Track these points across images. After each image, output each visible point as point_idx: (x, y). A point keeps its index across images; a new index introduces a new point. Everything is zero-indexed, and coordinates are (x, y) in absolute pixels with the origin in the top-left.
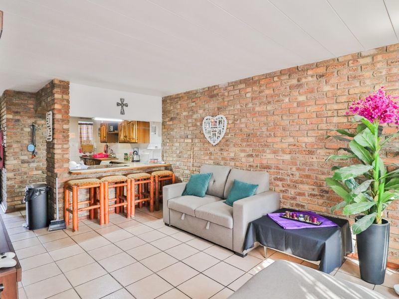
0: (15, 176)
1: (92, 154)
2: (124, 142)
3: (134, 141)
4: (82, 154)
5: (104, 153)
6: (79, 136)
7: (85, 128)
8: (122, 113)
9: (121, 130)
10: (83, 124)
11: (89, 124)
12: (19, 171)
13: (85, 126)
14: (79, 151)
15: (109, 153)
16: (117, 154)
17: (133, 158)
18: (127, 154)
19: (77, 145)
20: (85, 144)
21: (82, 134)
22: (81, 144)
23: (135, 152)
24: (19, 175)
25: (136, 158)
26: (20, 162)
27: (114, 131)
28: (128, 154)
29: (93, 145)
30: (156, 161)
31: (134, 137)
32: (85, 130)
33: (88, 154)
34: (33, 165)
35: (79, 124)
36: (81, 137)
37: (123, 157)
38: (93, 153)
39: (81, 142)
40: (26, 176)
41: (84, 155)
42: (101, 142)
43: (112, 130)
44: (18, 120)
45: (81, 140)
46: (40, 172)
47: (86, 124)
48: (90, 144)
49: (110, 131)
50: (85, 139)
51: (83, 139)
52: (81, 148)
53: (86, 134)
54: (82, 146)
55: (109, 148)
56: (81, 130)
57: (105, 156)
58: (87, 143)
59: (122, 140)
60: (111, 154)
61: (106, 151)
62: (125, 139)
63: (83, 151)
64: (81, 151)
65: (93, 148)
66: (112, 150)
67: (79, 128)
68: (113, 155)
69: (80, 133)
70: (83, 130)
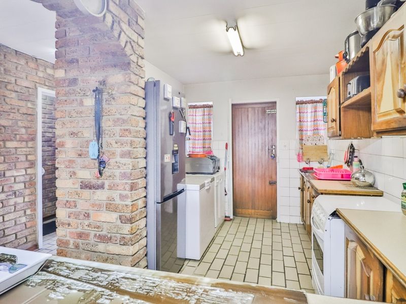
0: (69, 217)
4: (303, 165)
5: (345, 167)
6: (297, 128)
7: (309, 111)
9: (381, 74)
10: (306, 103)
11: (317, 102)
12: (75, 206)
13: (310, 106)
14: (296, 157)
15: (354, 169)
19: (295, 145)
20: (309, 143)
21: (305, 124)
22: (301, 144)
24: (77, 216)
26: (78, 186)
29: (326, 146)
32: (309, 115)
33: (315, 165)
34: (101, 195)
35: (298, 103)
36: (301, 130)
38: (325, 164)
39: (301, 140)
40: (87, 222)
41: (307, 166)
42: (330, 137)
43: (354, 92)
44: (74, 81)
45: (301, 135)
46: (113, 217)
47: (312, 102)
48: (320, 144)
49: (348, 96)
50: (309, 133)
51: (304, 132)
52: (301, 153)
53: (313, 123)
54: (302, 149)
55: (355, 154)
56: (302, 114)
57: (342, 177)
58: (314, 143)
59: (388, 122)
60: (357, 175)
61: (349, 163)
62: (401, 112)
63: (305, 159)
64: (300, 158)
65: (327, 152)
66: (360, 161)
67: (298, 111)
68: (364, 176)
69: (300, 121)
70: (305, 114)
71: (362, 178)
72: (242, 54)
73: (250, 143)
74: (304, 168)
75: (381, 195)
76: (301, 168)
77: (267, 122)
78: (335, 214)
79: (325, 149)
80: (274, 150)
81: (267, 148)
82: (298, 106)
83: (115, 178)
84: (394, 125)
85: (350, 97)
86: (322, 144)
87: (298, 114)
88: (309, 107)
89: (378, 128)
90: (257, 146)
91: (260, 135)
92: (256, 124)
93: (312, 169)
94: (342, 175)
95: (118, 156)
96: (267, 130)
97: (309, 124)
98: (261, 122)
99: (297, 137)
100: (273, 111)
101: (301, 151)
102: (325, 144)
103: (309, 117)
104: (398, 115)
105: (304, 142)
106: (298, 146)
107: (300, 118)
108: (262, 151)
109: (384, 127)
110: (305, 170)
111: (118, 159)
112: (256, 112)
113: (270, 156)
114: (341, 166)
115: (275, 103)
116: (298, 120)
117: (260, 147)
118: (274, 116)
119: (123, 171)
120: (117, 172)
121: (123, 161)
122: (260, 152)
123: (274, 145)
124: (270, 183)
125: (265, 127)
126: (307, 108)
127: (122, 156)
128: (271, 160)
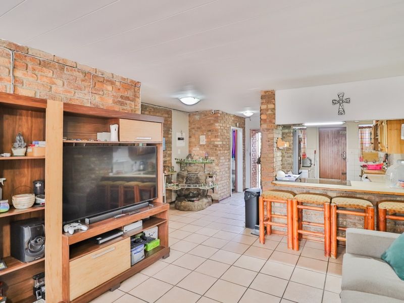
1: (377, 163)
4: (363, 163)
6: (360, 142)
8: (341, 113)
10: (365, 128)
13: (367, 129)
14: (359, 159)
19: (358, 152)
20: (367, 151)
21: (364, 140)
32: (367, 135)
35: (360, 128)
36: (362, 144)
41: (366, 164)
45: (362, 146)
47: (369, 127)
50: (367, 145)
51: (364, 145)
52: (362, 157)
54: (363, 154)
56: (362, 134)
58: (370, 151)
63: (364, 160)
64: (361, 160)
65: (378, 157)
67: (360, 133)
69: (361, 138)
70: (365, 134)
73: (329, 150)
76: (362, 165)
77: (340, 138)
78: (366, 178)
79: (377, 154)
80: (345, 155)
81: (340, 153)
82: (360, 130)
83: (285, 165)
86: (375, 152)
90: (334, 152)
91: (336, 147)
92: (334, 140)
93: (368, 165)
96: (340, 143)
97: (367, 140)
98: (337, 138)
99: (359, 147)
100: (344, 132)
105: (363, 150)
106: (360, 152)
107: (361, 137)
110: (364, 166)
111: (286, 158)
113: (343, 159)
115: (346, 128)
117: (336, 153)
118: (344, 135)
119: (288, 162)
120: (286, 163)
121: (288, 159)
122: (336, 156)
123: (344, 152)
124: (342, 174)
125: (339, 141)
126: (366, 131)
127: (288, 157)
128: (343, 161)
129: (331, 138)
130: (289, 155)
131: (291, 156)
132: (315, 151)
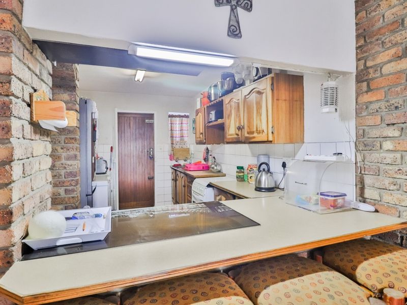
2: (237, 142)
3: (262, 137)
4: (174, 163)
5: (203, 162)
6: (170, 135)
7: (178, 123)
9: (229, 116)
10: (175, 116)
11: (182, 117)
14: (168, 157)
15: (210, 163)
16: (222, 165)
17: (259, 182)
18: (242, 168)
19: (167, 148)
20: (177, 147)
21: (174, 132)
22: (172, 147)
23: (264, 166)
25: (265, 181)
27: (216, 120)
28: (246, 167)
29: (189, 149)
30: (340, 201)
31: (264, 127)
32: (177, 126)
33: (182, 163)
35: (170, 116)
36: (172, 137)
37: (235, 174)
38: (188, 161)
39: (172, 144)
41: (176, 163)
42: (197, 144)
43: (213, 119)
45: (172, 140)
47: (180, 116)
48: (185, 147)
49: (210, 120)
50: (178, 139)
51: (174, 138)
52: (172, 154)
53: (180, 132)
54: (173, 151)
55: (210, 154)
56: (172, 125)
57: (203, 168)
58: (181, 146)
59: (232, 138)
60: (213, 166)
61: (206, 159)
62: (238, 135)
63: (175, 158)
64: (172, 158)
65: (189, 153)
66: (214, 158)
67: (170, 122)
68: (216, 166)
69: (171, 130)
70: (175, 125)
71: (215, 168)
72: (141, 81)
73: (132, 146)
74: (175, 165)
75: (225, 175)
76: (173, 165)
77: (146, 130)
79: (188, 150)
80: (151, 152)
81: (146, 151)
82: (170, 118)
83: (61, 177)
84: (235, 140)
85: (211, 122)
86: (186, 147)
87: (170, 125)
88: (178, 120)
89: (228, 141)
90: (138, 148)
91: (140, 141)
92: (137, 131)
93: (180, 165)
94: (203, 167)
95: (63, 159)
96: (146, 136)
97: (178, 132)
98: (142, 129)
99: (170, 142)
100: (151, 121)
101: (172, 152)
102: (188, 147)
103: (177, 127)
104: (236, 136)
105: (174, 146)
106: (170, 149)
108: (142, 152)
109: (230, 141)
111: (63, 161)
112: (137, 120)
113: (149, 158)
114: (201, 162)
115: (153, 114)
116: (170, 129)
117: (141, 150)
118: (151, 126)
119: (68, 171)
120: (63, 172)
121: (69, 162)
122: (140, 154)
123: (152, 148)
124: (149, 179)
125: (144, 134)
126: (176, 120)
127: (68, 158)
128: (149, 160)
129: (134, 128)
130: (72, 153)
131: (76, 156)
132: (112, 148)
